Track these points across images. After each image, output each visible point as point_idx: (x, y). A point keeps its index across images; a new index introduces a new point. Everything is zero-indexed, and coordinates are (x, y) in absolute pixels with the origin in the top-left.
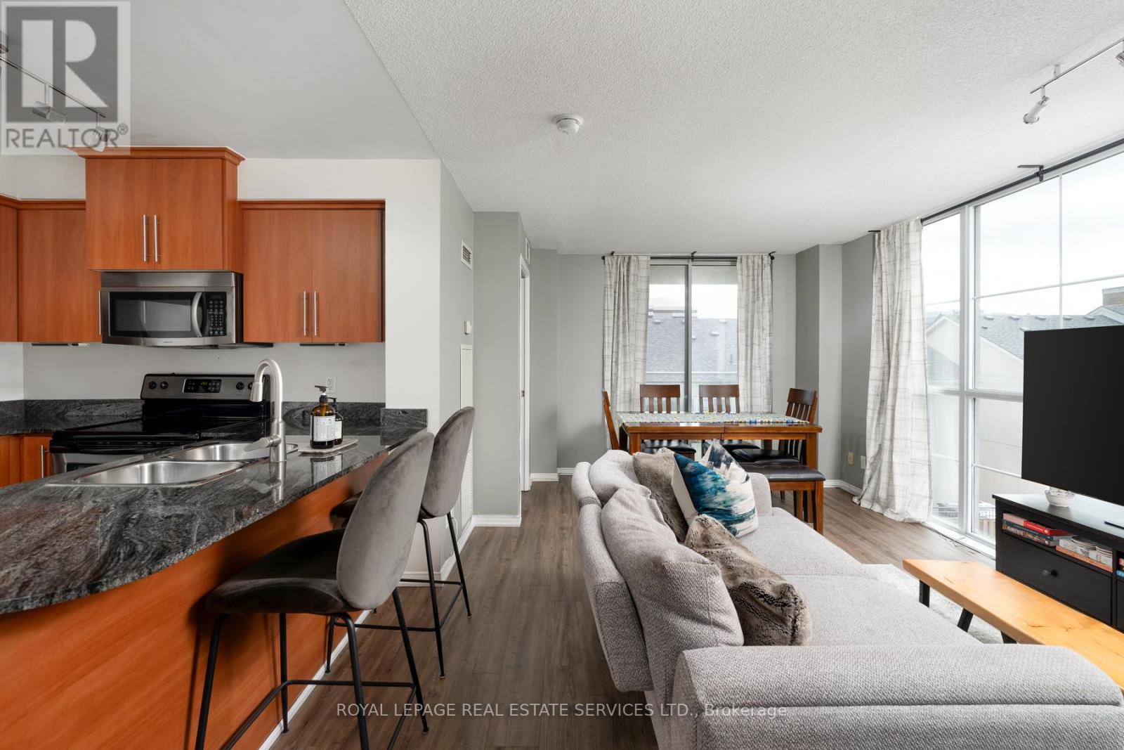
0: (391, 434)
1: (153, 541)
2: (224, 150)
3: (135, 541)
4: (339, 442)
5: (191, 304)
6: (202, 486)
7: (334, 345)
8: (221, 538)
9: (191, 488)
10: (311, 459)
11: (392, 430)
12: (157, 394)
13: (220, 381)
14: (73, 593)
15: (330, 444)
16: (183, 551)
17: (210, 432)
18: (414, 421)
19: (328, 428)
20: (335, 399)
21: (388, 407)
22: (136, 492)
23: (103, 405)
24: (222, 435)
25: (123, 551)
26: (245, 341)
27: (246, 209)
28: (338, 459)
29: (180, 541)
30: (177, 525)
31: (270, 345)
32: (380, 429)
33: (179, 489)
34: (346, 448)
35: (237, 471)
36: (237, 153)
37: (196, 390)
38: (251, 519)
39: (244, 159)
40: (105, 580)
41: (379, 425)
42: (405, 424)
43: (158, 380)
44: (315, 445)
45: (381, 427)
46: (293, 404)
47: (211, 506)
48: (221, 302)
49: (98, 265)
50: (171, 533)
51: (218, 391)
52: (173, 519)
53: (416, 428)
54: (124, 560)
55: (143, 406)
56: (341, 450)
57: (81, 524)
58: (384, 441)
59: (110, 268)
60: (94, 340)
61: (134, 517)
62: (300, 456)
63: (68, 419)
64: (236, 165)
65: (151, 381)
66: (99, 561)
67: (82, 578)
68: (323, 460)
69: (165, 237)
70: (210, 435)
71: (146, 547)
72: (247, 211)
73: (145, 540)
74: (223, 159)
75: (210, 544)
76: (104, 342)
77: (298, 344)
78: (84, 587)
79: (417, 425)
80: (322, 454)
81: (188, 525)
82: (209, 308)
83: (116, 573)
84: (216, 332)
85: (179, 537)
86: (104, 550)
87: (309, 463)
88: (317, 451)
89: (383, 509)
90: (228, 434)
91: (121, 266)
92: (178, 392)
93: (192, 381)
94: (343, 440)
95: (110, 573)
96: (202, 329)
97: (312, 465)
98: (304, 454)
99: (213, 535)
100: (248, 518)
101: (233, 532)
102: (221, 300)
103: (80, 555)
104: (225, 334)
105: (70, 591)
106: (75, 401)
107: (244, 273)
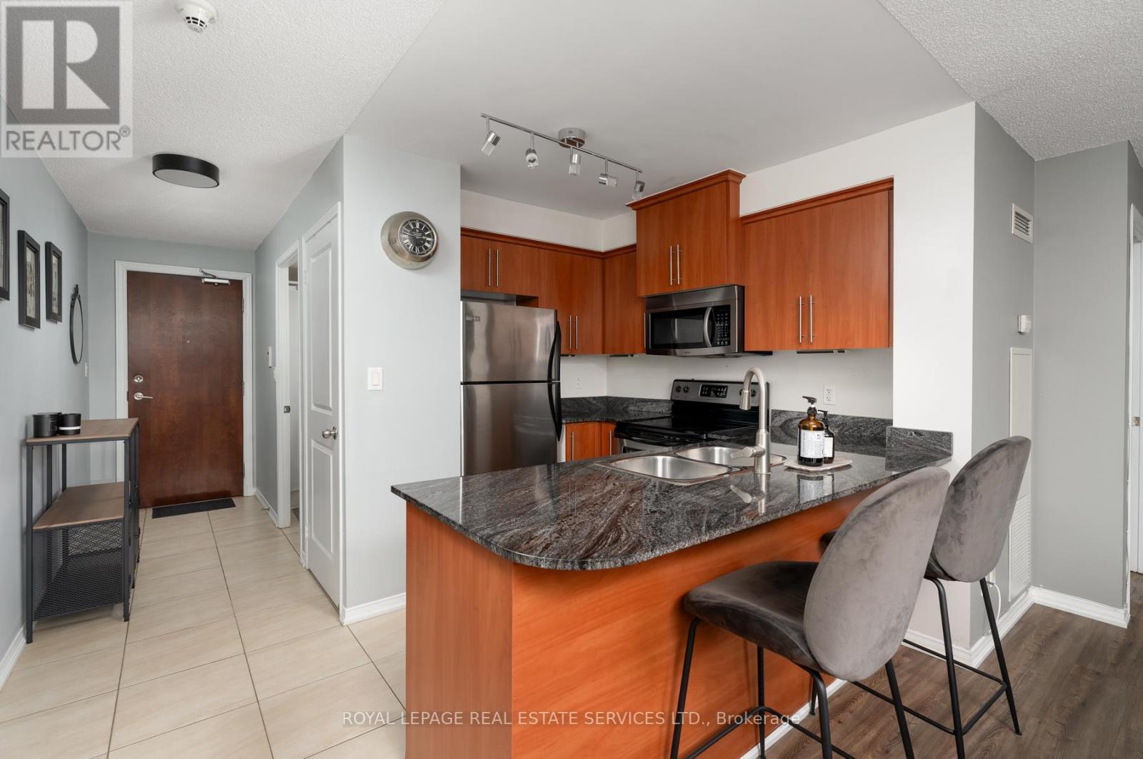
0: (897, 458)
1: (634, 533)
2: (728, 172)
3: (623, 529)
4: (830, 460)
5: (703, 318)
6: (690, 486)
7: (832, 352)
8: (687, 545)
9: (681, 486)
10: (798, 476)
11: (900, 454)
12: (682, 397)
13: (727, 387)
14: (569, 564)
15: (819, 462)
16: (652, 551)
17: (714, 434)
18: (932, 446)
19: (816, 444)
20: (825, 413)
21: (896, 425)
22: (641, 482)
23: (649, 403)
24: (724, 438)
25: (612, 535)
26: (746, 350)
27: (747, 223)
28: (828, 479)
29: (653, 538)
30: (657, 522)
31: (770, 353)
32: (885, 451)
33: (672, 485)
34: (838, 469)
35: (725, 476)
36: (739, 172)
37: (708, 395)
38: (717, 532)
39: (745, 176)
40: (590, 560)
41: (884, 445)
42: (920, 448)
43: (683, 385)
44: (803, 460)
45: (886, 449)
46: (791, 414)
47: (689, 509)
48: (726, 314)
49: (643, 292)
50: (650, 528)
51: (725, 397)
52: (657, 515)
53: (933, 455)
54: (609, 546)
55: (673, 406)
56: (831, 470)
57: (598, 502)
58: (890, 466)
59: (650, 294)
60: (642, 352)
61: (632, 505)
62: (786, 470)
63: (630, 412)
64: (738, 183)
65: (679, 386)
66: (593, 541)
67: (577, 553)
68: (809, 479)
69: (685, 261)
70: (715, 436)
71: (628, 537)
72: (748, 225)
73: (630, 530)
74: (727, 181)
75: (677, 549)
76: (647, 353)
77: (795, 352)
78: (576, 562)
79: (935, 450)
80: (808, 471)
81: (665, 524)
82: (717, 321)
83: (599, 556)
84: (722, 343)
85: (653, 535)
86: (601, 531)
87: (795, 479)
88: (804, 468)
89: (863, 561)
90: (728, 438)
91: (656, 292)
92: (695, 396)
93: (706, 386)
94: (835, 459)
95: (596, 555)
96: (711, 340)
97: (799, 481)
98: (790, 469)
99: (679, 541)
100: (715, 531)
101: (699, 542)
102: (726, 312)
103: (585, 532)
104: (729, 344)
105: (567, 562)
106: (633, 399)
107: (746, 285)
